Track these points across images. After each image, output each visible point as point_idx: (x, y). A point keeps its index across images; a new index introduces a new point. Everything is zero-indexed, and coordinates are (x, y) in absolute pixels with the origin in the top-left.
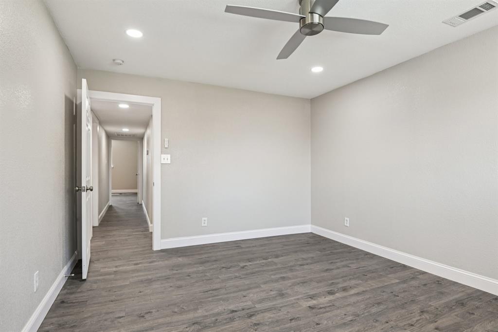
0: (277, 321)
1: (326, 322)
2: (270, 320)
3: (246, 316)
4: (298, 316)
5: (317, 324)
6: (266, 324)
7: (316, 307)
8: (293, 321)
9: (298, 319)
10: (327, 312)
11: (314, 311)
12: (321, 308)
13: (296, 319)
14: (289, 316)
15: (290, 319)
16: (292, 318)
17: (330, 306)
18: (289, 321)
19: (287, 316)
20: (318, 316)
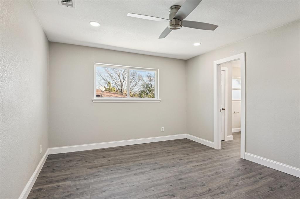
0: (193, 187)
1: (167, 187)
2: (197, 188)
3: (212, 190)
4: (182, 190)
5: (171, 185)
6: (199, 185)
7: (170, 196)
8: (184, 187)
9: (182, 188)
10: (164, 192)
11: (172, 194)
12: (167, 195)
13: (183, 188)
14: (187, 190)
15: (186, 189)
16: (185, 189)
17: (160, 197)
18: (187, 187)
19: (189, 190)
20: (170, 190)
